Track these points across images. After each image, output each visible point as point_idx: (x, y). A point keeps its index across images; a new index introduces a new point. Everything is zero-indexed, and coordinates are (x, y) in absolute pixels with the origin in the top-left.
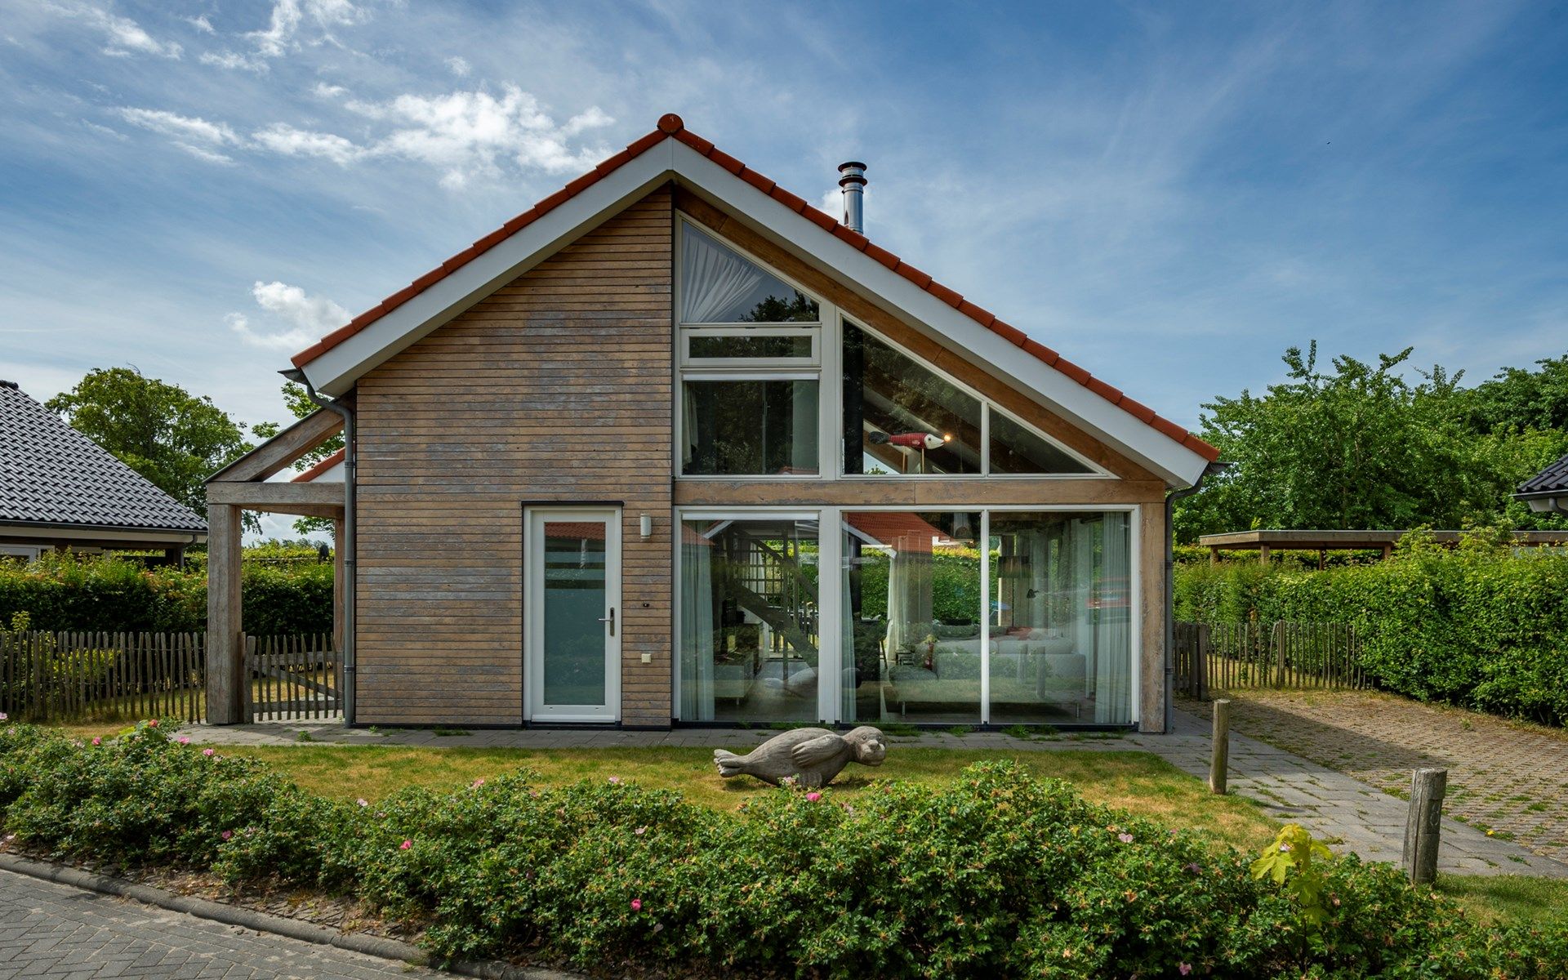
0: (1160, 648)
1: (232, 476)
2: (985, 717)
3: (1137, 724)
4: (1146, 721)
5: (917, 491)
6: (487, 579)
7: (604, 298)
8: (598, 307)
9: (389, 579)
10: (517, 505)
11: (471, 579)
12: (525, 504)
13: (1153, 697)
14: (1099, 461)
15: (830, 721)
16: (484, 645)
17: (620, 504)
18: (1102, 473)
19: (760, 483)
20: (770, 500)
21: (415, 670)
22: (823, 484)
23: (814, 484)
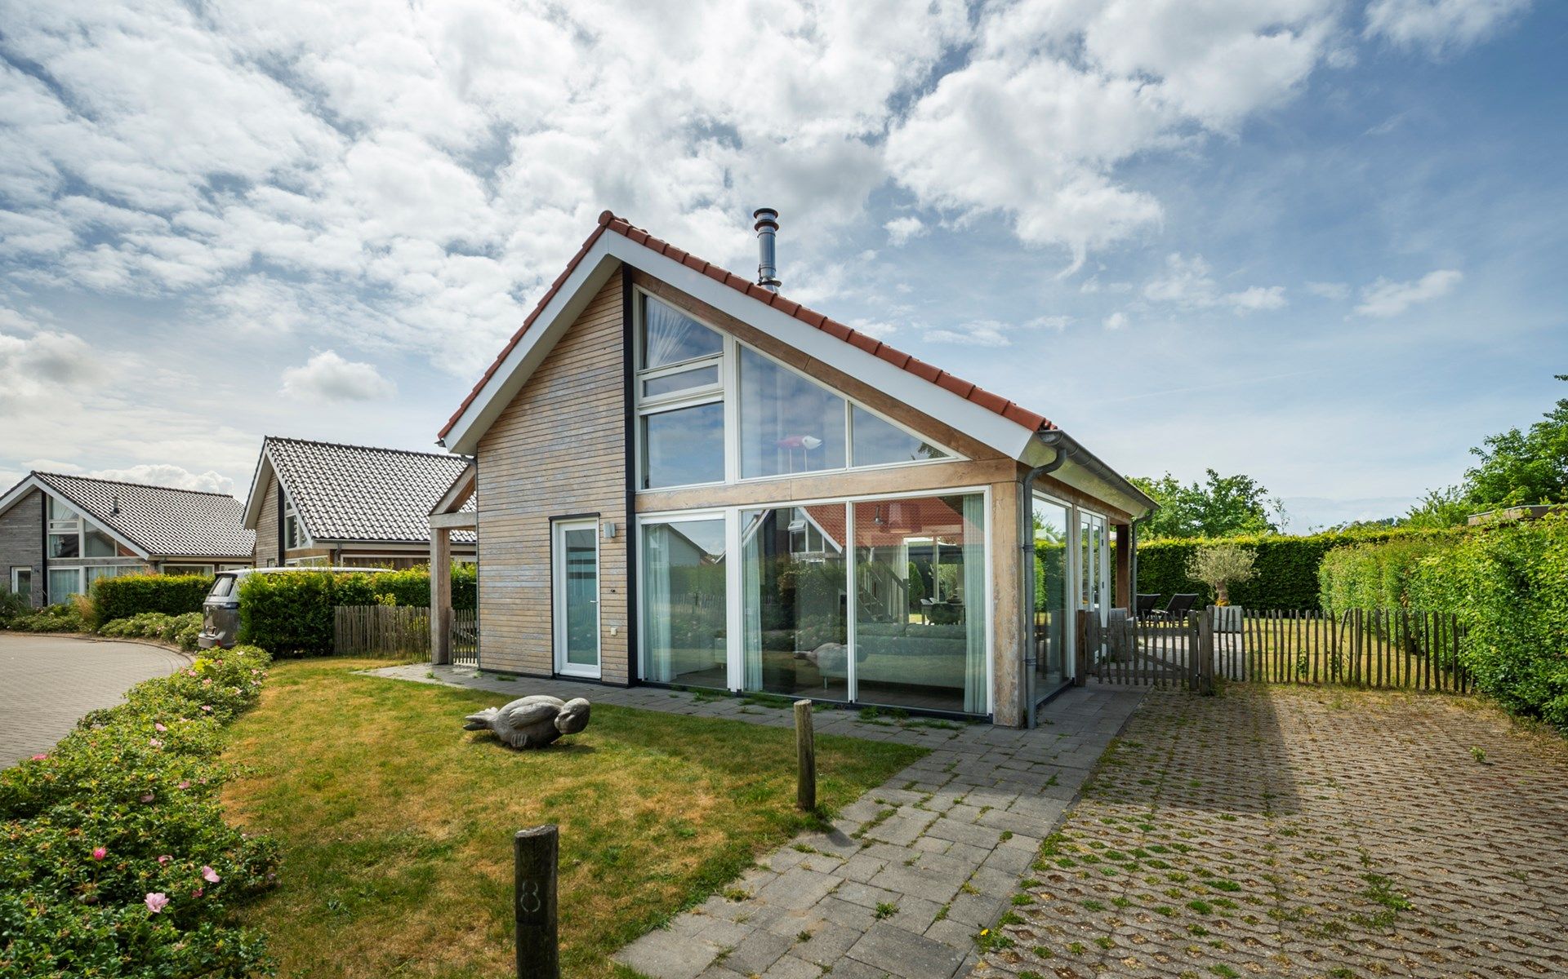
0: (1013, 637)
1: (437, 512)
2: (851, 695)
3: (991, 715)
4: (999, 713)
5: (794, 488)
6: (535, 572)
7: (587, 362)
8: (585, 369)
9: (493, 573)
10: (547, 520)
11: (527, 573)
12: (551, 519)
13: (1007, 688)
14: (948, 444)
15: (734, 690)
16: (534, 619)
17: (598, 515)
18: (953, 455)
19: (685, 491)
20: (692, 505)
21: (505, 634)
22: (725, 489)
23: (720, 488)
